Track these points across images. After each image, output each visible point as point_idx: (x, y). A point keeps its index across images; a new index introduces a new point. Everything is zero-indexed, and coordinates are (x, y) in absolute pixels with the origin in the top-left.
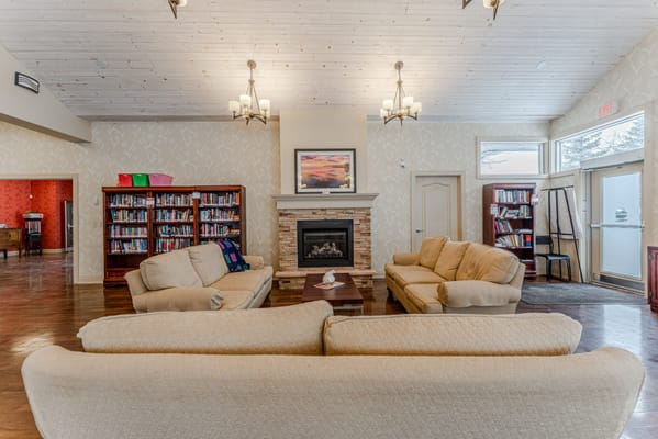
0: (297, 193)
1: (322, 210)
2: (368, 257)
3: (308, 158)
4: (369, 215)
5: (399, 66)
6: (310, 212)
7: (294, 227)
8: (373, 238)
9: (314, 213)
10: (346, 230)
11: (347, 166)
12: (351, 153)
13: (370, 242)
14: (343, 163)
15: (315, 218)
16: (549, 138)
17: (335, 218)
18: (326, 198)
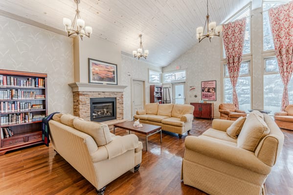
0: (89, 82)
1: (103, 92)
2: (122, 114)
3: (96, 64)
4: (122, 95)
5: (141, 36)
6: (97, 93)
7: (88, 102)
8: (124, 105)
9: (99, 94)
10: (113, 102)
11: (114, 72)
12: (115, 66)
13: (123, 107)
14: (112, 70)
15: (100, 96)
16: (163, 72)
17: (109, 96)
18: (104, 87)
